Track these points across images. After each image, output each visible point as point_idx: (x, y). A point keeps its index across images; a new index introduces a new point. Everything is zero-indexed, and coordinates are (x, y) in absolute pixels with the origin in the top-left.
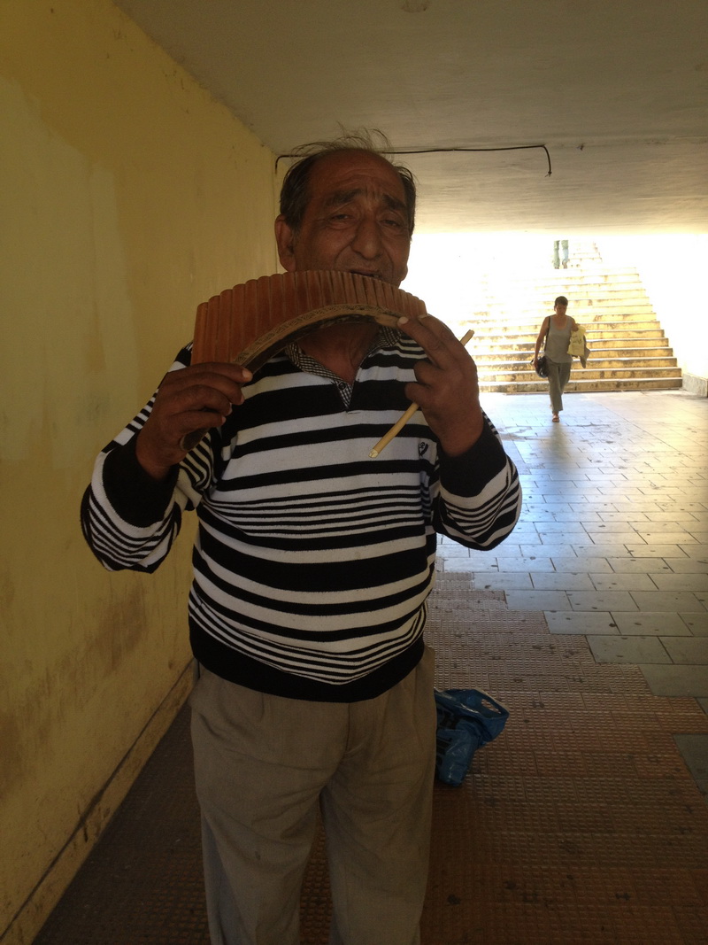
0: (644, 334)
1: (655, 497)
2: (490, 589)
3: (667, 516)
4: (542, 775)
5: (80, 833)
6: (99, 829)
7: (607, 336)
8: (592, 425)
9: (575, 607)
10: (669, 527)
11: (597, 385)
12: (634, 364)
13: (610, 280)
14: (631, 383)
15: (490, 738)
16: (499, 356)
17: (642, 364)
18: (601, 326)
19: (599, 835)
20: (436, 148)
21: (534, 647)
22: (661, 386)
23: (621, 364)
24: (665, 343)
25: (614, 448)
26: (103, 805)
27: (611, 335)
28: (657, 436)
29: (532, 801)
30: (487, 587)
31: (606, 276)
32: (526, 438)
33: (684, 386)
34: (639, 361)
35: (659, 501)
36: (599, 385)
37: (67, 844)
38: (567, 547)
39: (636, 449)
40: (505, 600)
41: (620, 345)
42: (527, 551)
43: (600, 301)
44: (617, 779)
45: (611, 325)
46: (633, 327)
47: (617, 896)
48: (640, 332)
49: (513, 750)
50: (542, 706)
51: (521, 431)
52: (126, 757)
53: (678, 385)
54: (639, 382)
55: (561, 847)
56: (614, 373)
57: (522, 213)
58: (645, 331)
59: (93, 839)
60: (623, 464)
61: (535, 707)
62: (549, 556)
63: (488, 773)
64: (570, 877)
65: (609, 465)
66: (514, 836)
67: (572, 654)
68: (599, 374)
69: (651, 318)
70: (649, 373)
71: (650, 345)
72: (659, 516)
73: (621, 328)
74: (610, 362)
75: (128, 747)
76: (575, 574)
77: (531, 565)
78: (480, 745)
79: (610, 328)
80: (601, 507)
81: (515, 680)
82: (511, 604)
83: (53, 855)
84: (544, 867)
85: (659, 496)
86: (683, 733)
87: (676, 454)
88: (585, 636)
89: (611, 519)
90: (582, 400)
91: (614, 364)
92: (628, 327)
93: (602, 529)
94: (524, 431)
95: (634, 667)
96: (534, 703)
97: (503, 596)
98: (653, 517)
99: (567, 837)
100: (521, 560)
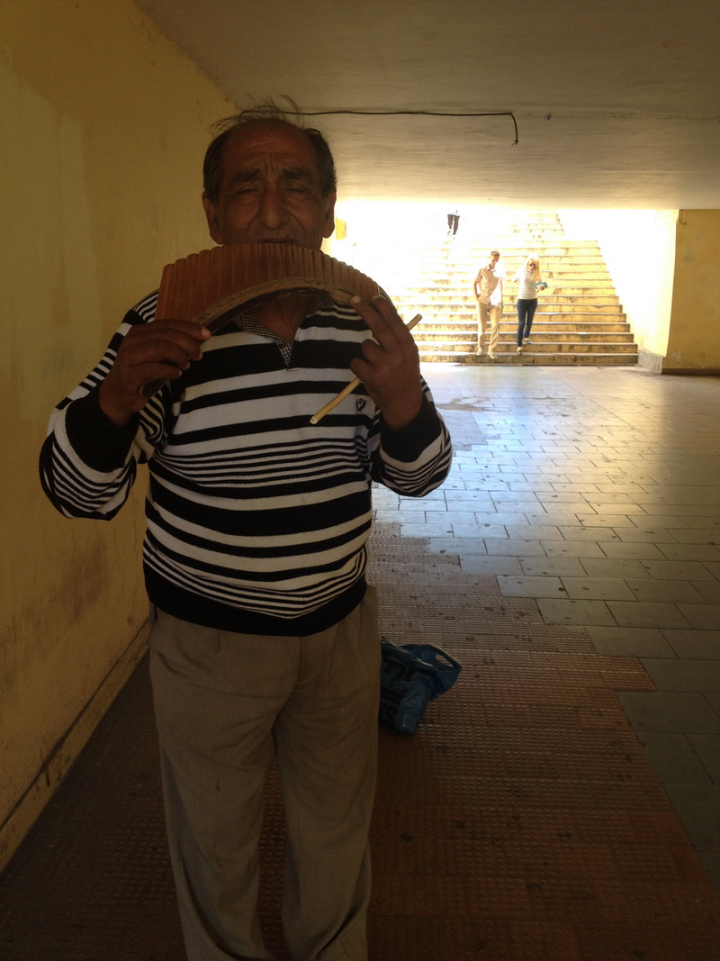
0: (602, 309)
1: (607, 470)
2: (446, 554)
3: (617, 488)
4: (492, 725)
5: (43, 777)
6: (60, 774)
7: (566, 310)
8: (548, 398)
9: (526, 571)
10: (619, 498)
11: (554, 358)
12: (591, 339)
13: (571, 252)
14: (587, 358)
15: (443, 690)
16: (459, 326)
17: (599, 339)
18: (561, 300)
19: (543, 780)
20: (404, 110)
21: (486, 609)
22: (617, 362)
23: (578, 339)
24: (622, 319)
25: (569, 421)
26: (64, 751)
27: (570, 309)
28: (611, 411)
29: (481, 749)
30: (442, 552)
31: (567, 249)
32: (483, 409)
33: (640, 362)
34: (596, 336)
35: (610, 473)
36: (557, 358)
37: (30, 788)
38: (521, 516)
39: (590, 423)
40: (459, 564)
41: (578, 319)
42: (482, 518)
43: (560, 273)
44: (563, 730)
45: (570, 298)
46: (592, 302)
47: (560, 835)
48: (599, 307)
49: (464, 702)
50: (493, 663)
51: (478, 402)
52: (87, 706)
53: (634, 361)
54: (596, 357)
55: (508, 791)
56: (571, 347)
57: (487, 180)
58: (604, 306)
59: (55, 784)
60: (578, 437)
61: (486, 663)
62: (503, 523)
63: (440, 724)
64: (516, 818)
65: (564, 438)
66: (463, 780)
67: (523, 615)
68: (556, 347)
69: (610, 292)
70: (606, 348)
71: (608, 320)
72: (611, 488)
73: (580, 302)
74: (568, 336)
75: (89, 697)
76: (528, 541)
77: (486, 532)
78: (432, 696)
79: (569, 301)
80: (554, 478)
81: (467, 639)
82: (466, 568)
83: (18, 797)
84: (491, 809)
85: (610, 469)
86: (624, 690)
87: (629, 428)
88: (535, 599)
89: (564, 489)
90: (539, 373)
91: (572, 337)
92: (587, 301)
93: (555, 499)
94: (482, 402)
95: (581, 628)
96: (485, 660)
97: (457, 561)
98: (603, 488)
99: (515, 782)
100: (476, 526)
